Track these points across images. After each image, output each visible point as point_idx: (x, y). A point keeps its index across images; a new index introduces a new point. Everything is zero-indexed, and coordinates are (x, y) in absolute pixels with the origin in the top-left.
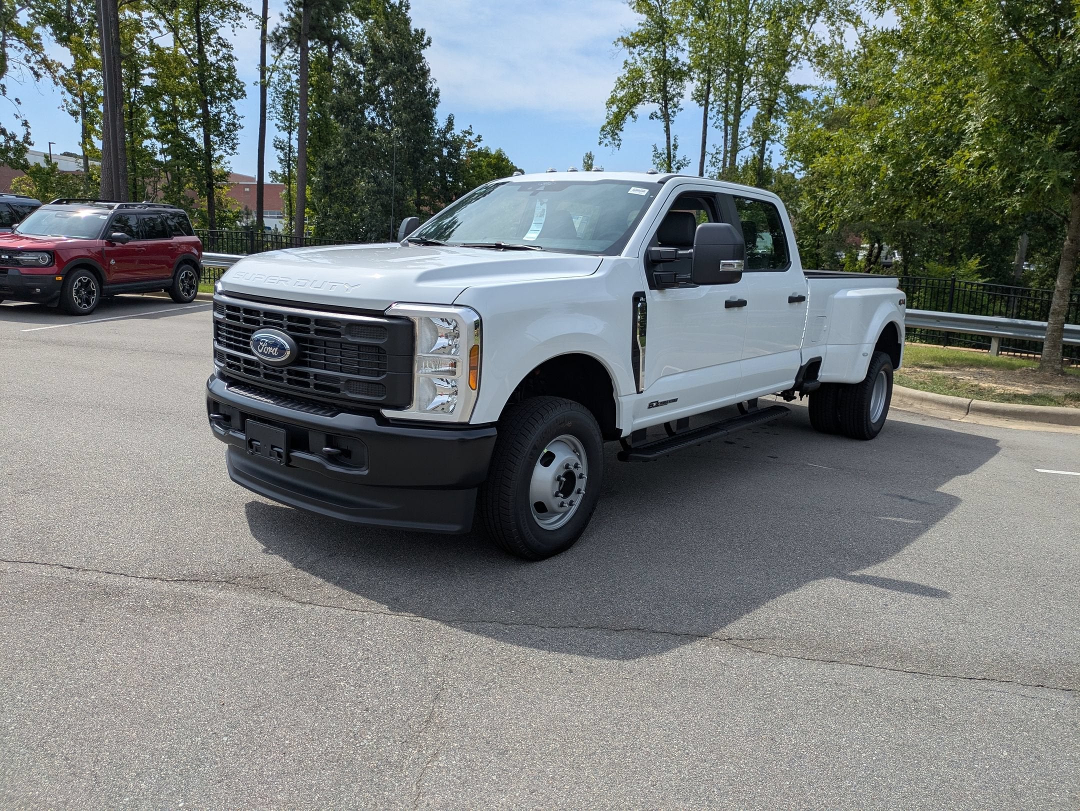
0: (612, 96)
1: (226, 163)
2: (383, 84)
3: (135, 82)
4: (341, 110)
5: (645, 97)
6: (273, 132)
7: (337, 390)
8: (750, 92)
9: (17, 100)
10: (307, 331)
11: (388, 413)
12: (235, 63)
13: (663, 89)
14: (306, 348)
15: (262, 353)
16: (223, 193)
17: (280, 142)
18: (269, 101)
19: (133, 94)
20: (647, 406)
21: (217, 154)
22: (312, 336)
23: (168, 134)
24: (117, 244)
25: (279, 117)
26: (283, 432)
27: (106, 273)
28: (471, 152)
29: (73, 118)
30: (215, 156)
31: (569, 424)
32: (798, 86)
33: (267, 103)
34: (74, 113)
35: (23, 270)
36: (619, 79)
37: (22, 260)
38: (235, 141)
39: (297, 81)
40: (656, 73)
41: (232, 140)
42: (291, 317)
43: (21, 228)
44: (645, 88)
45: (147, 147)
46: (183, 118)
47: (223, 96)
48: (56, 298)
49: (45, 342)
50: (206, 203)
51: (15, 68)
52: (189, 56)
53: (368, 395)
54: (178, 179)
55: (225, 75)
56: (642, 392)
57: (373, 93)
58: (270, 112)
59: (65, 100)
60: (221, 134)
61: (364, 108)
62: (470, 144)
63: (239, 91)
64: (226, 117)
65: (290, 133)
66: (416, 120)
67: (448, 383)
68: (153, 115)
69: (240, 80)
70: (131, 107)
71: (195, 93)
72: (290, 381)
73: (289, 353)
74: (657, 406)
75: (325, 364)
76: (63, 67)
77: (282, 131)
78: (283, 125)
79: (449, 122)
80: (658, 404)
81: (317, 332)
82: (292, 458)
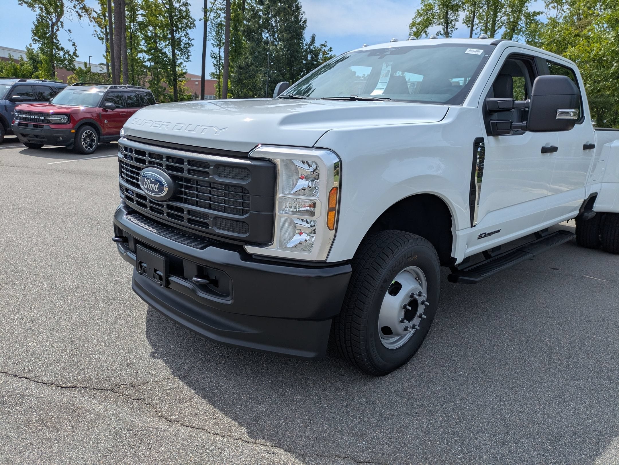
0: (413, 22)
1: (184, 67)
2: (274, 16)
3: (133, 19)
4: (249, 33)
5: (434, 22)
6: (210, 48)
7: (206, 225)
8: (502, 18)
9: (69, 30)
10: (181, 170)
11: (250, 249)
12: (189, 7)
13: (446, 17)
14: (181, 186)
15: (147, 189)
16: (182, 84)
17: (214, 54)
18: (208, 30)
19: (132, 26)
20: (477, 236)
21: (179, 62)
22: (185, 174)
23: (152, 50)
24: (109, 110)
25: (214, 39)
26: (162, 258)
27: (102, 129)
28: (325, 57)
29: (101, 42)
30: (178, 63)
31: (415, 258)
32: (534, 12)
33: (207, 31)
34: (101, 39)
35: (52, 126)
36: (418, 11)
37: (51, 119)
38: (189, 54)
39: (225, 18)
40: (441, 6)
41: (187, 53)
42: (169, 157)
43: (55, 100)
44: (434, 16)
45: (140, 57)
46: (160, 40)
47: (183, 27)
48: (71, 143)
49: (59, 171)
50: (173, 91)
51: (68, 11)
52: (164, 4)
53: (233, 231)
54: (157, 76)
55: (184, 14)
56: (475, 226)
57: (268, 22)
58: (209, 36)
59: (96, 31)
60: (181, 50)
61: (262, 31)
62: (324, 53)
63: (191, 24)
64: (184, 40)
65: (220, 48)
66: (292, 38)
67: (308, 223)
68: (144, 39)
69: (193, 17)
70: (131, 33)
71: (166, 25)
72: (169, 215)
73: (167, 189)
74: (485, 237)
75: (197, 201)
76: (95, 12)
77: (215, 47)
78: (215, 43)
79: (312, 39)
80: (486, 235)
81: (189, 171)
82: (171, 282)
